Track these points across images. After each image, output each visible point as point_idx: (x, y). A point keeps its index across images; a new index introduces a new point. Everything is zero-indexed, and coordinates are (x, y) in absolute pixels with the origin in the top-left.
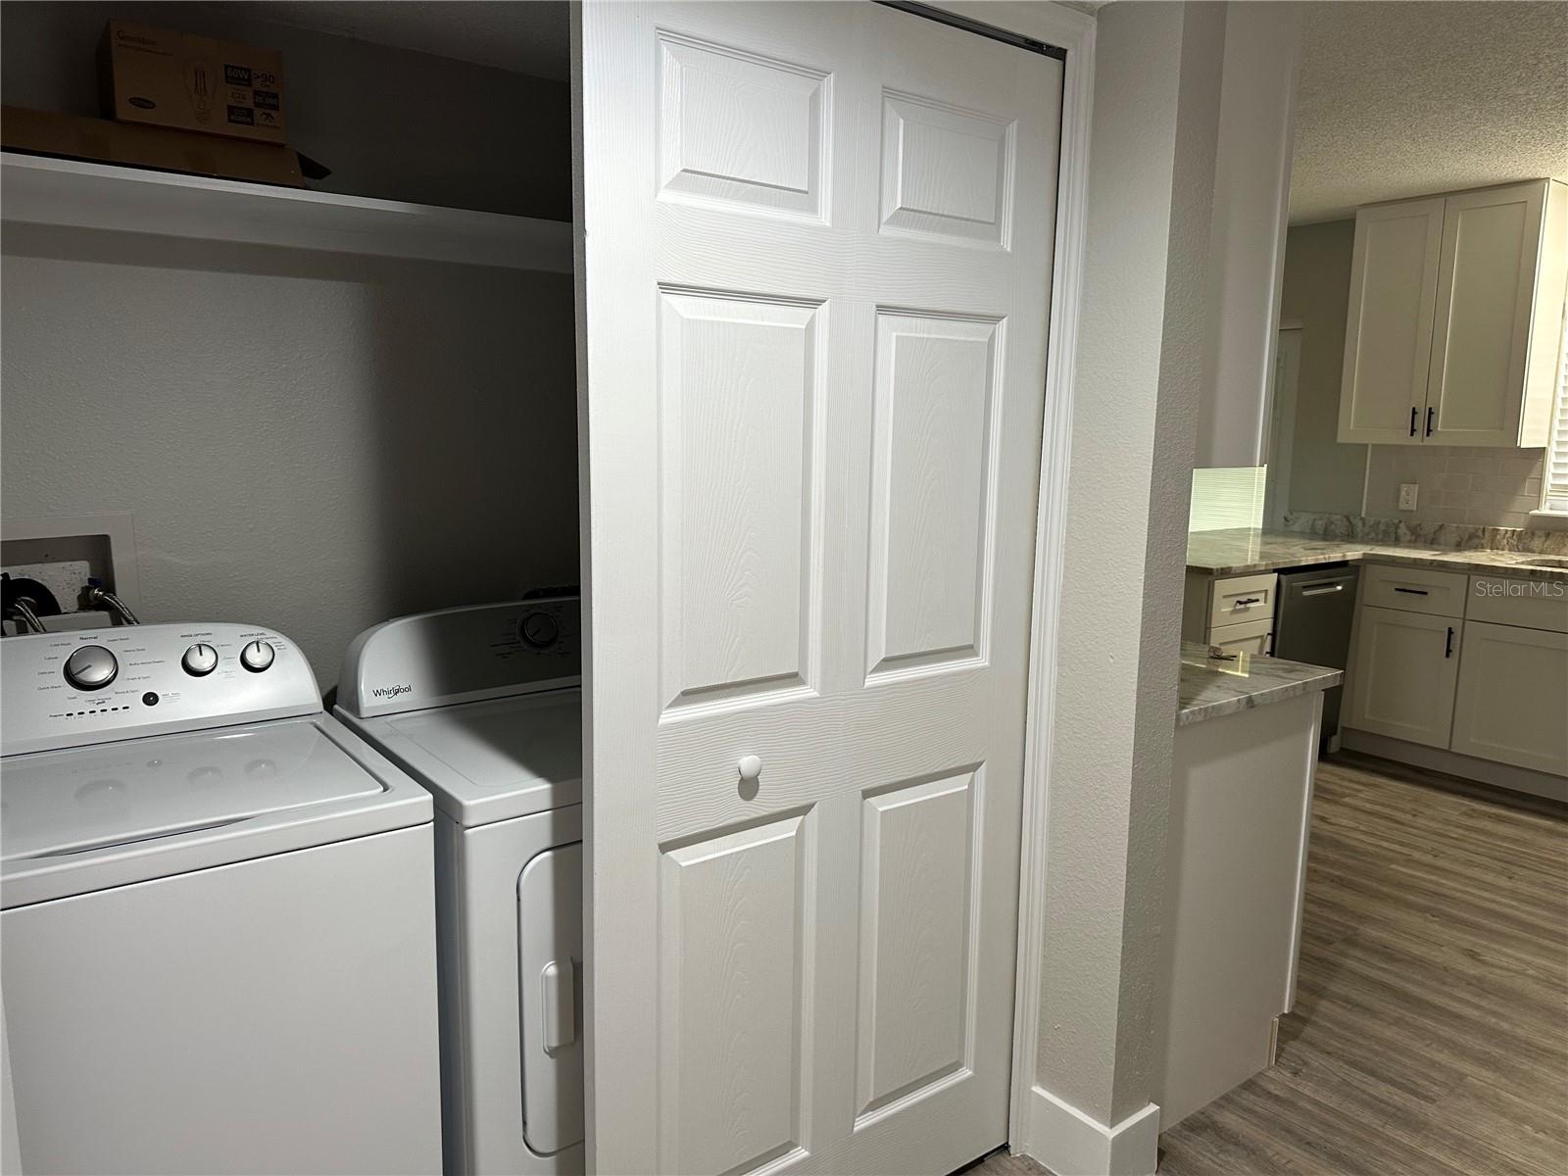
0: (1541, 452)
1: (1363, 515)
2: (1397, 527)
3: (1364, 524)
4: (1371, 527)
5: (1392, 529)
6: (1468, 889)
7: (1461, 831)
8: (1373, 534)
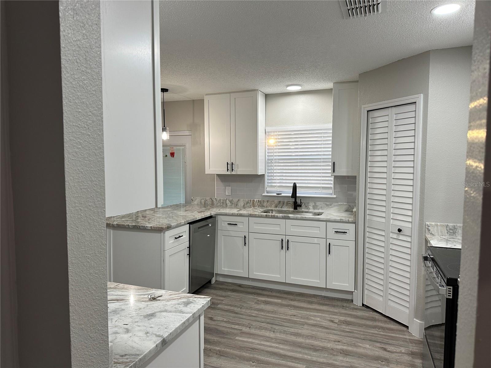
0: (263, 176)
1: (216, 198)
2: (226, 201)
3: (216, 200)
4: (218, 201)
5: (225, 202)
6: (262, 343)
7: (256, 312)
8: (219, 204)
